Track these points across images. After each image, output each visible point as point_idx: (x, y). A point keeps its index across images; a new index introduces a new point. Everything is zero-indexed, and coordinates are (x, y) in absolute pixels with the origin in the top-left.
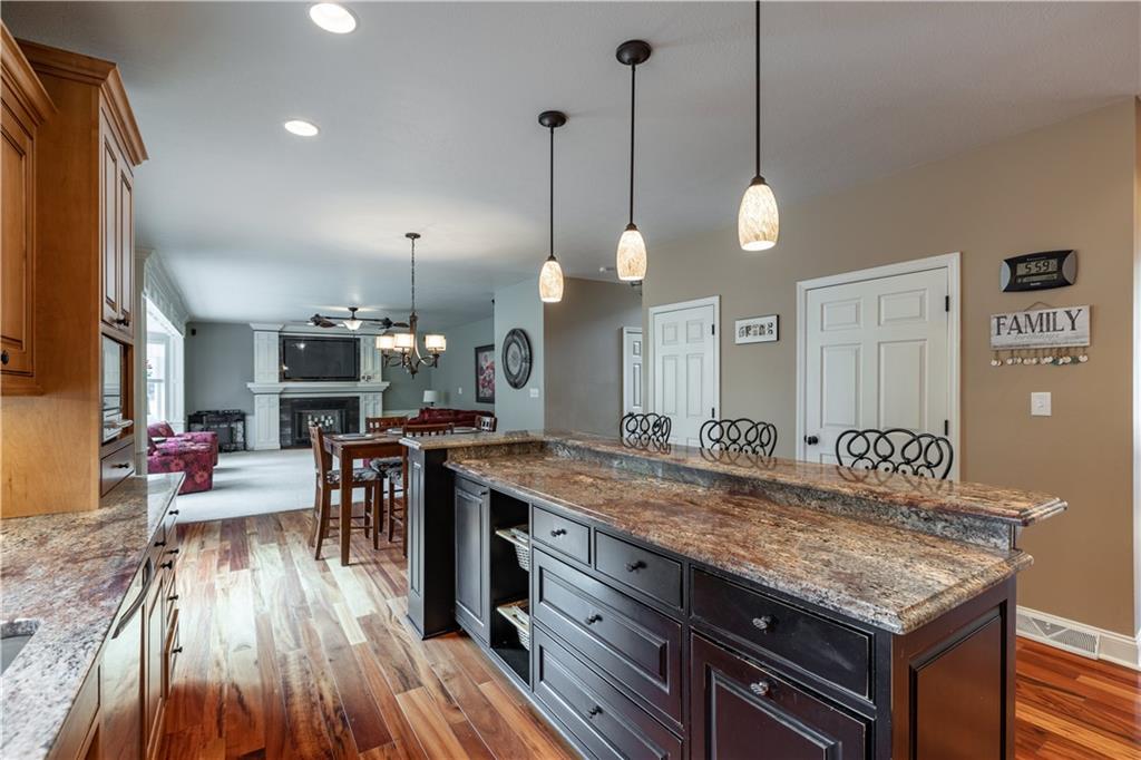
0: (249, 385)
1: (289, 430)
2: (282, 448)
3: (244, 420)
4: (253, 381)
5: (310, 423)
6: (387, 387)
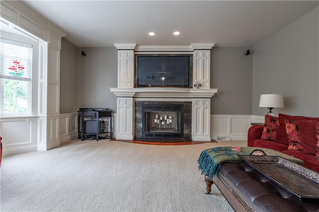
0: (112, 90)
1: (141, 125)
2: (136, 139)
3: (111, 116)
4: (116, 87)
5: (156, 121)
6: (216, 94)
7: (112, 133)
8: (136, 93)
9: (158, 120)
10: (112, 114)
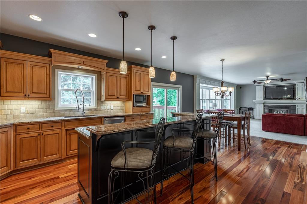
3: (253, 110)
4: (255, 100)
5: (275, 113)
7: (253, 117)
8: (264, 102)
9: (277, 113)
10: (253, 109)
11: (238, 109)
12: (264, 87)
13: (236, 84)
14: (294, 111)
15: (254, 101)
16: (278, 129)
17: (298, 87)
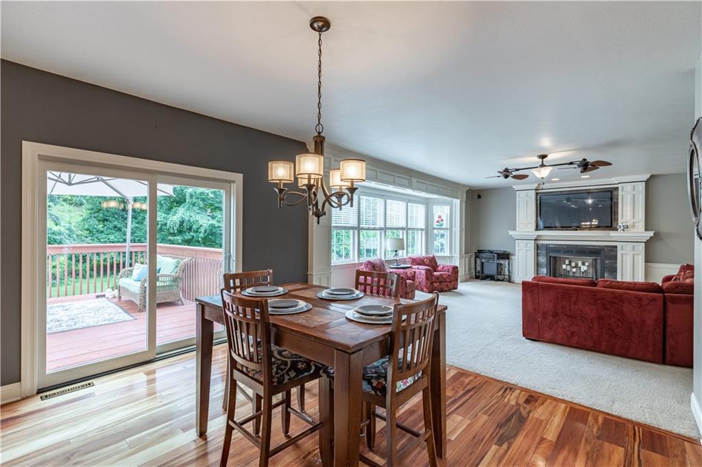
3: (508, 259)
4: (515, 229)
5: (564, 267)
6: (651, 237)
7: (509, 276)
8: (538, 236)
9: (568, 266)
10: (510, 257)
11: (471, 256)
12: (537, 194)
13: (464, 186)
14: (613, 261)
15: (511, 233)
16: (573, 333)
17: (623, 193)
